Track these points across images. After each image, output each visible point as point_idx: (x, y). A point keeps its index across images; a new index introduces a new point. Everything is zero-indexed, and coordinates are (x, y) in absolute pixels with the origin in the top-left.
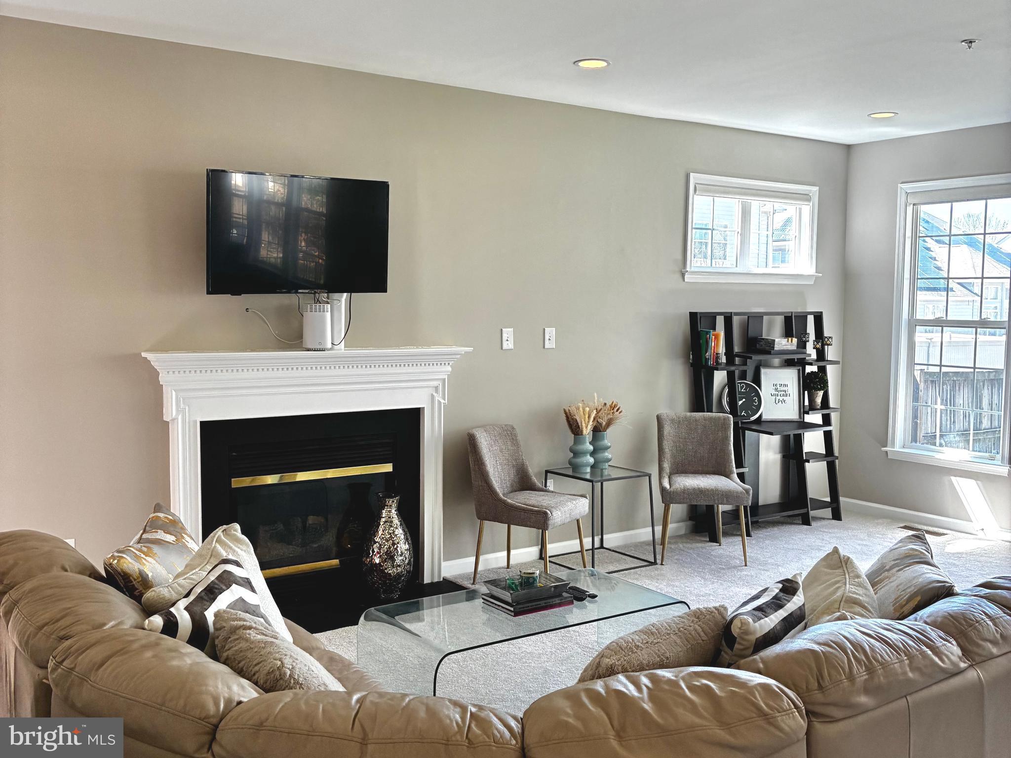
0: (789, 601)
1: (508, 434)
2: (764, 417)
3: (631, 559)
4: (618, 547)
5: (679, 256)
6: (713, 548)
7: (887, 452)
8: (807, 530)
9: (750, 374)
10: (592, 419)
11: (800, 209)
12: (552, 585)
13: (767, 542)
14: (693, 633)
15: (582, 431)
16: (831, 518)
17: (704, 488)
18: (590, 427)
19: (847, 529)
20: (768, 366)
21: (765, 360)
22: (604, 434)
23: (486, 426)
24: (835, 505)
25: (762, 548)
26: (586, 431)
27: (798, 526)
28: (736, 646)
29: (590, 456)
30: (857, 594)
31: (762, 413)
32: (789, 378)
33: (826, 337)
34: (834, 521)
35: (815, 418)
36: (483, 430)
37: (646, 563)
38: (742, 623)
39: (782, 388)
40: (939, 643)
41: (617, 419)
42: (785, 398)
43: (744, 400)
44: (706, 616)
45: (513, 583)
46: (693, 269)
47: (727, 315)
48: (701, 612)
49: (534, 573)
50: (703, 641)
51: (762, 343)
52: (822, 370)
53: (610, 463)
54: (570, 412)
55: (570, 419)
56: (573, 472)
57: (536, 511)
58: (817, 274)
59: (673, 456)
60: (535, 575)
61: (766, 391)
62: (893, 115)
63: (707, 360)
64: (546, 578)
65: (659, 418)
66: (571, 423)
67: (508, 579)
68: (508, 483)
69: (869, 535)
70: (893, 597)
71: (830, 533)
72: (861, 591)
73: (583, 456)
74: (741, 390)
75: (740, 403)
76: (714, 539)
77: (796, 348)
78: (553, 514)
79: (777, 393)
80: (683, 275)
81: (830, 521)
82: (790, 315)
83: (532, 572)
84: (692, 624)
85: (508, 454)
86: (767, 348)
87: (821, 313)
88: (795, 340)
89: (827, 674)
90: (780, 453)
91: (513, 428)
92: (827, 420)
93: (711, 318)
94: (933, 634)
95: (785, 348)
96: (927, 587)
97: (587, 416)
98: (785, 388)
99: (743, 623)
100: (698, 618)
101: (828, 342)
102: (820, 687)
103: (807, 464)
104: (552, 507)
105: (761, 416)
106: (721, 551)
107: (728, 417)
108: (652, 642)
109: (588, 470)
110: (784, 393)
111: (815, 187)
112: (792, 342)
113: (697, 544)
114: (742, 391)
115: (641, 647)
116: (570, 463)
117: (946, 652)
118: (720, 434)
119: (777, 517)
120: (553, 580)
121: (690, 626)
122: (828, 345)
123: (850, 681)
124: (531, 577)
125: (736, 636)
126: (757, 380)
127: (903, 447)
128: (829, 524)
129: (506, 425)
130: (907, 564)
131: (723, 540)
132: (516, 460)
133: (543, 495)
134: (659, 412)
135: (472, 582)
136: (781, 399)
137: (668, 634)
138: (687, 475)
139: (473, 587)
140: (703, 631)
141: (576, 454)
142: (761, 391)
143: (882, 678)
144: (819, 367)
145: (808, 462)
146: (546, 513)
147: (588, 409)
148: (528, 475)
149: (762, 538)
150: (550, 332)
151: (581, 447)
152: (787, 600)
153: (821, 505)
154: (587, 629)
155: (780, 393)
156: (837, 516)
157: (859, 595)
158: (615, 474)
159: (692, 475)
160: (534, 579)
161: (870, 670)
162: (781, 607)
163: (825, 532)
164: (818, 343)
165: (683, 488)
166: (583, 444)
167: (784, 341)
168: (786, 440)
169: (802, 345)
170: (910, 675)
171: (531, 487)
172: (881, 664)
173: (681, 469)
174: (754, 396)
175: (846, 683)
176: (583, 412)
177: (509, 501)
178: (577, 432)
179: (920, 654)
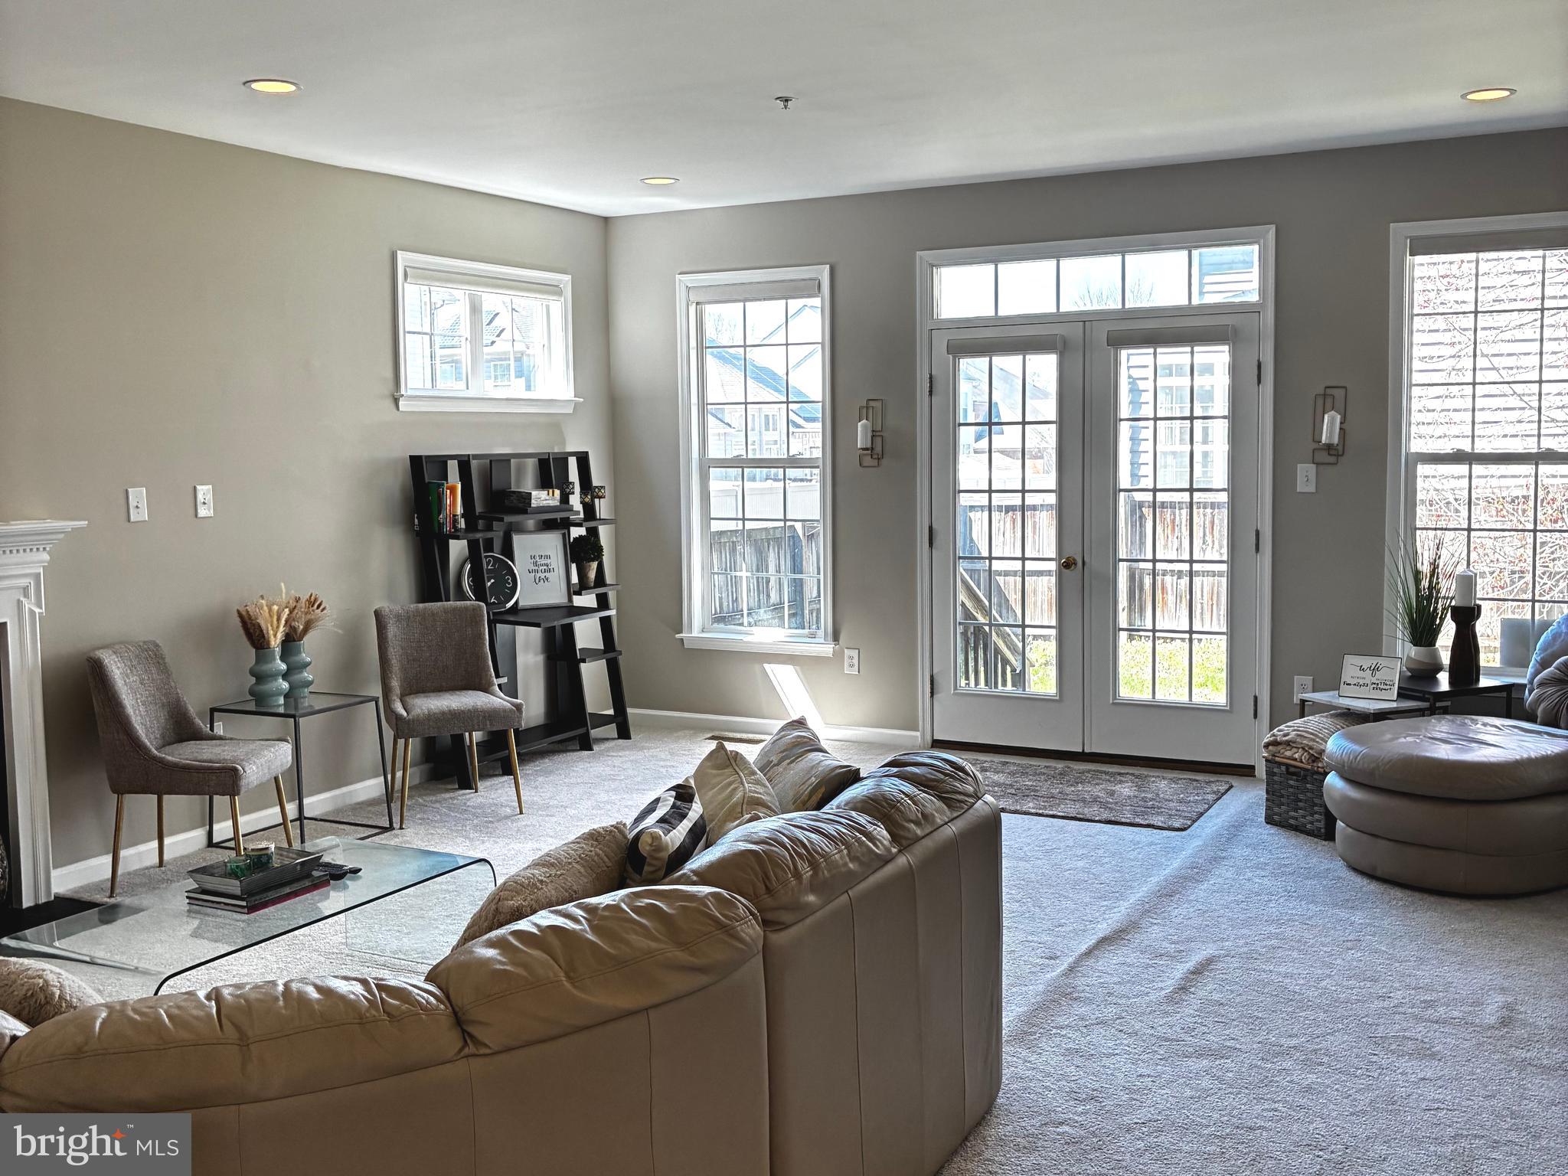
0: (690, 810)
1: (151, 656)
2: (521, 604)
3: (353, 827)
4: (327, 813)
5: (389, 373)
6: (468, 797)
7: (682, 640)
8: (589, 757)
9: (497, 544)
10: (283, 622)
11: (548, 307)
12: (297, 861)
13: (540, 779)
14: (596, 858)
15: (268, 643)
16: (617, 737)
17: (458, 710)
18: (280, 636)
19: (642, 749)
20: (521, 530)
21: (517, 523)
22: (300, 645)
23: (114, 644)
24: (620, 719)
25: (536, 787)
26: (275, 641)
27: (575, 753)
28: (646, 868)
29: (283, 679)
30: (757, 793)
31: (518, 598)
32: (551, 545)
33: (597, 487)
34: (620, 740)
35: (587, 600)
36: (111, 652)
37: (377, 831)
38: (653, 838)
39: (543, 561)
40: (870, 828)
41: (317, 620)
42: (547, 574)
43: (492, 581)
44: (605, 837)
45: (237, 867)
46: (410, 393)
47: (464, 459)
48: (599, 832)
49: (268, 848)
50: (608, 867)
51: (512, 498)
52: (593, 532)
53: (311, 688)
54: (249, 615)
55: (249, 626)
56: (259, 704)
57: (218, 769)
58: (577, 399)
59: (403, 669)
60: (269, 852)
61: (520, 566)
62: (673, 181)
63: (441, 525)
64: (281, 855)
65: (377, 613)
66: (252, 631)
67: (228, 862)
68: (157, 732)
69: (672, 754)
70: (791, 794)
71: (620, 757)
72: (760, 789)
73: (272, 681)
74: (487, 567)
75: (489, 584)
76: (467, 784)
77: (559, 504)
78: (246, 769)
79: (536, 568)
80: (396, 401)
81: (616, 741)
82: (547, 457)
83: (264, 846)
84: (593, 849)
85: (154, 686)
86: (521, 505)
87: (587, 453)
88: (557, 492)
89: (773, 876)
90: (542, 653)
91: (157, 645)
92: (603, 602)
93: (441, 462)
94: (860, 818)
95: (545, 503)
96: (830, 776)
97: (275, 618)
98: (548, 561)
99: (655, 838)
100: (597, 840)
101: (600, 494)
102: (768, 890)
103: (582, 665)
104: (243, 760)
105: (517, 603)
106: (480, 800)
107: (480, 606)
108: (556, 874)
109: (281, 701)
110: (545, 567)
111: (566, 276)
112: (553, 495)
113: (443, 795)
114: (489, 567)
115: (545, 882)
116: (252, 693)
117: (878, 837)
118: (469, 631)
119: (544, 744)
120: (295, 856)
121: (591, 851)
122: (600, 498)
123: (797, 879)
124: (264, 855)
125: (645, 855)
126: (508, 550)
127: (703, 631)
128: (616, 745)
129: (144, 642)
130: (797, 754)
131: (481, 785)
132: (165, 695)
133: (220, 745)
134: (376, 607)
135: (108, 894)
136: (543, 576)
137: (570, 863)
138: (426, 694)
139: (112, 901)
140: (605, 855)
141: (261, 677)
142: (515, 565)
143: (826, 872)
144: (588, 530)
145: (584, 661)
146: (235, 770)
147: (275, 608)
148: (189, 717)
149: (532, 775)
150: (204, 491)
151: (266, 667)
152: (687, 809)
153: (603, 721)
154: (322, 929)
155: (540, 568)
156: (624, 733)
157: (760, 794)
158: (319, 703)
159: (435, 694)
160: (269, 857)
161: (814, 865)
162: (684, 816)
163: (613, 756)
164: (586, 496)
165: (427, 713)
166: (271, 662)
167: (543, 494)
168: (549, 635)
169: (565, 499)
170: (851, 865)
171: (197, 736)
172: (823, 856)
173: (416, 687)
174: (506, 574)
175: (794, 882)
176: (269, 612)
177: (170, 758)
178: (261, 645)
179: (856, 841)
